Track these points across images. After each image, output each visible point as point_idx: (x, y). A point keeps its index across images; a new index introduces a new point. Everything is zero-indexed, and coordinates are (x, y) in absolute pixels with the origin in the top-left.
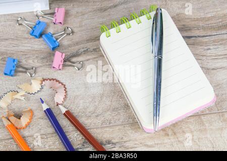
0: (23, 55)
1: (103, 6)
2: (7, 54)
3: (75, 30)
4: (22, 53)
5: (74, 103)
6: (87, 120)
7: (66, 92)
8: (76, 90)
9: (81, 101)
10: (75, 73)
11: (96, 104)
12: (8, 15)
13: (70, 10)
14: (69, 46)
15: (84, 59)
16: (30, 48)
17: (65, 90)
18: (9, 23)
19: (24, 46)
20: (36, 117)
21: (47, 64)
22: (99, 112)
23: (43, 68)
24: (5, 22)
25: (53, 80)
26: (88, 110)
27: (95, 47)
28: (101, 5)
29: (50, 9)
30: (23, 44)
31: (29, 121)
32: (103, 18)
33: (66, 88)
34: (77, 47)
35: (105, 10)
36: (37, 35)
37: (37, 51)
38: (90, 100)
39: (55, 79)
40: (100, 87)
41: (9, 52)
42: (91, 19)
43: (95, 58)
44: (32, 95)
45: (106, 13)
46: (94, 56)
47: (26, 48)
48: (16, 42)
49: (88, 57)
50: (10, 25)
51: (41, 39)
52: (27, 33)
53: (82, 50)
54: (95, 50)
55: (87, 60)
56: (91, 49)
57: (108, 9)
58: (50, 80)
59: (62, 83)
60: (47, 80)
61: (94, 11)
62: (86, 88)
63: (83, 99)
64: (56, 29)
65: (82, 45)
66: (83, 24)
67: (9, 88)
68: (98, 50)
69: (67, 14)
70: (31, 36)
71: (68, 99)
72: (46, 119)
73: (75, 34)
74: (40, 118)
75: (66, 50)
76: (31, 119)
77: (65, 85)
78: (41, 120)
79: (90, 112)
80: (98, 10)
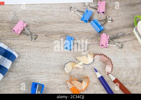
0: (77, 35)
1: (132, 2)
2: (64, 33)
3: (114, 19)
4: (75, 33)
5: (119, 73)
6: (130, 86)
7: (112, 65)
8: (119, 63)
9: (124, 72)
10: (117, 51)
11: (136, 75)
12: (62, 4)
13: (108, 4)
14: (111, 30)
15: (123, 41)
16: (81, 30)
17: (111, 63)
18: (63, 10)
19: (77, 28)
20: (91, 83)
21: (96, 43)
22: (139, 81)
23: (93, 46)
24: (60, 9)
25: (102, 55)
26: (130, 79)
27: (130, 33)
28: (131, 2)
29: (94, 2)
30: (76, 27)
31: (87, 85)
32: (133, 11)
33: (112, 62)
34: (116, 32)
35: (134, 5)
36: (87, 20)
37: (86, 32)
38: (131, 71)
39: (103, 54)
40: (137, 63)
41: (65, 32)
42: (124, 11)
43: (130, 40)
44: (87, 66)
45: (135, 8)
46: (130, 39)
47: (78, 30)
48: (70, 25)
49: (126, 40)
50: (64, 12)
51: (89, 24)
52: (78, 19)
53: (121, 34)
54: (129, 34)
55: (125, 42)
56: (127, 33)
57: (136, 4)
58: (100, 55)
59: (108, 58)
60: (97, 55)
61: (126, 5)
62: (126, 62)
63: (125, 71)
64: (99, 17)
65: (120, 30)
66: (119, 15)
67: (69, 60)
68: (132, 35)
69: (107, 6)
70: (81, 21)
71: (114, 70)
72: (99, 84)
73: (114, 21)
74: (94, 84)
75: (109, 33)
76: (88, 84)
77: (110, 60)
78: (95, 85)
79: (131, 81)
80: (129, 5)
